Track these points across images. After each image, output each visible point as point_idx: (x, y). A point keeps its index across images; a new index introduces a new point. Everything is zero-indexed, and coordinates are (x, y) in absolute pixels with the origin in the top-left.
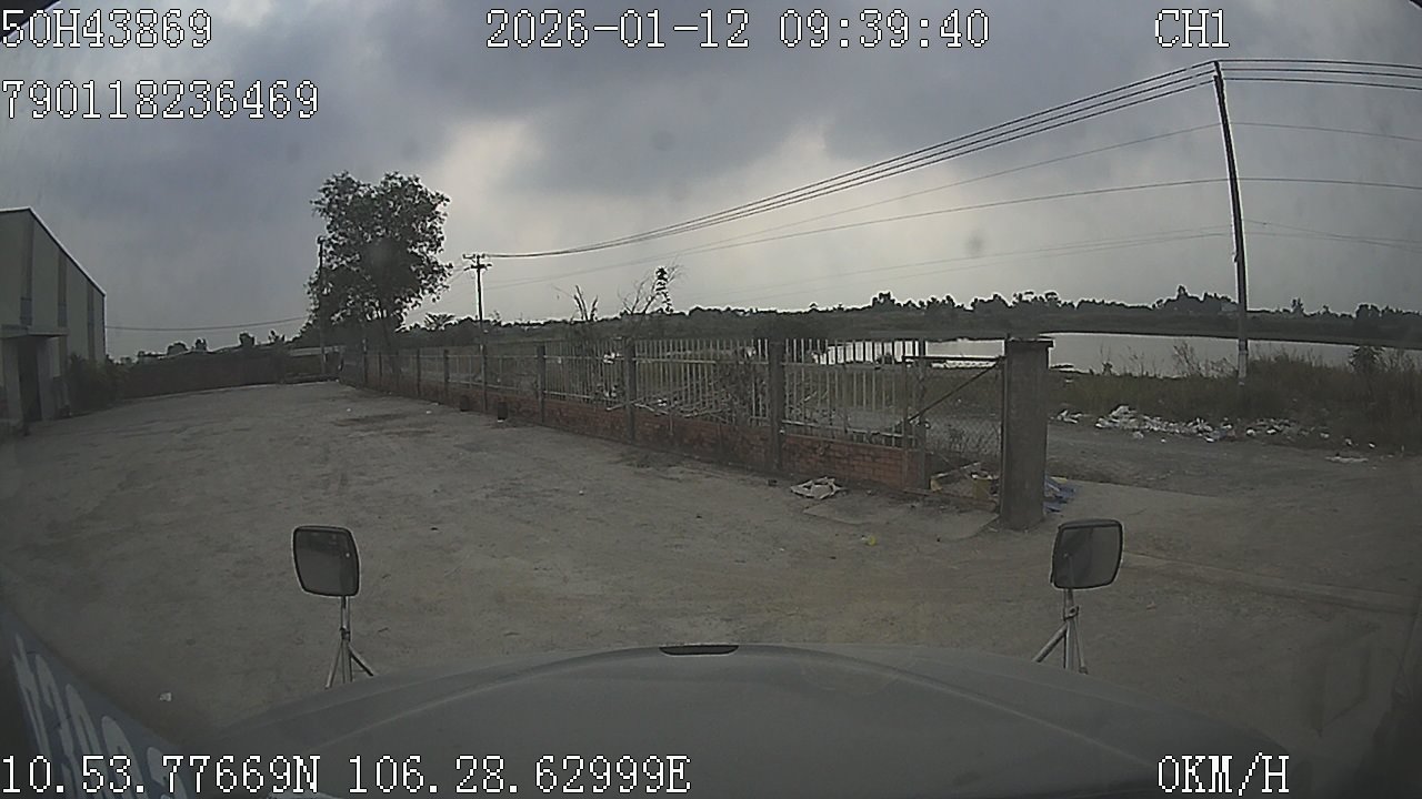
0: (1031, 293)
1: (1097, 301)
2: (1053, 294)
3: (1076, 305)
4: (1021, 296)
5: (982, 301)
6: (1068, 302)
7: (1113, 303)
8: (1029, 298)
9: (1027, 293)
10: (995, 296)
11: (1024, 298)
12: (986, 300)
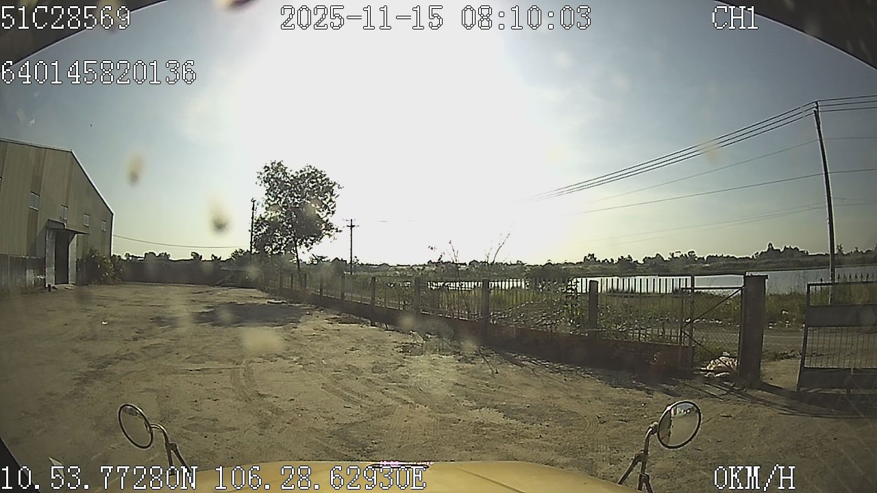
0: (680, 252)
1: (718, 256)
2: (693, 252)
3: (705, 258)
4: (673, 254)
5: (649, 258)
6: (702, 257)
7: (728, 256)
8: (678, 255)
9: (677, 252)
10: (658, 254)
11: (675, 256)
12: (651, 257)
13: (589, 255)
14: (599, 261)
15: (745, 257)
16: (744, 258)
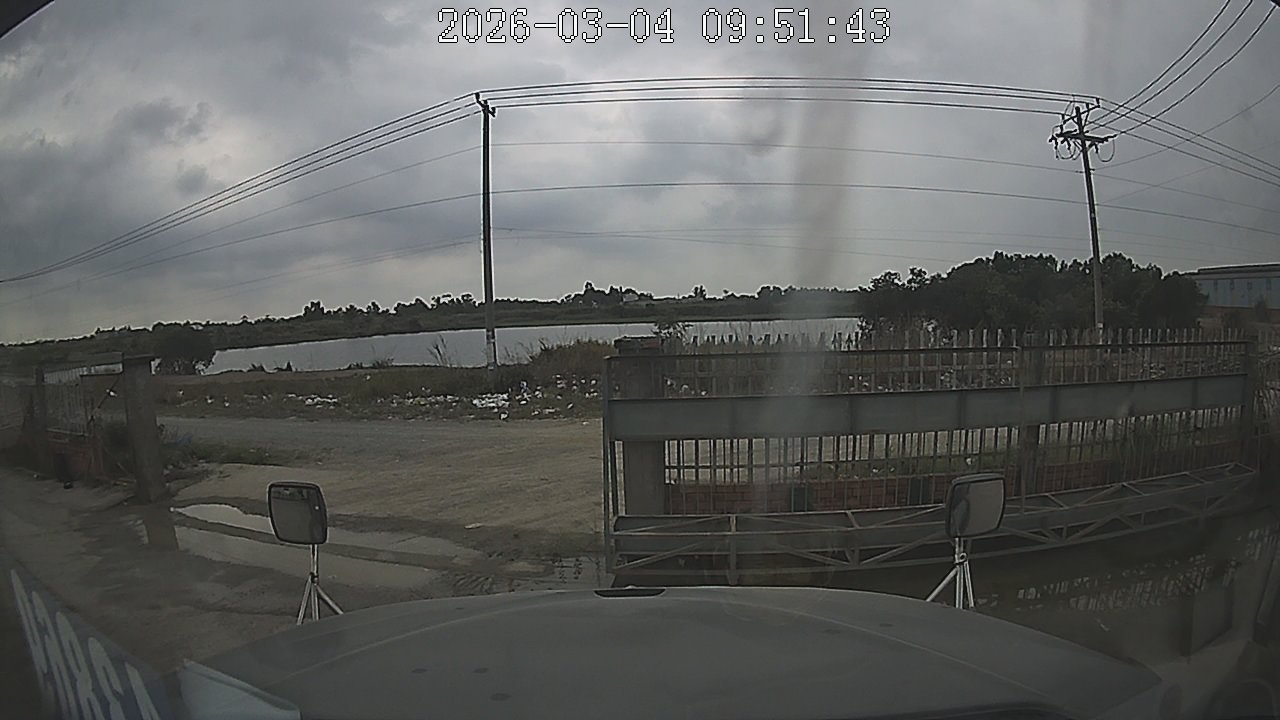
0: (448, 296)
1: (512, 300)
2: (469, 295)
4: (439, 298)
5: (405, 305)
8: (447, 300)
9: (444, 296)
10: (417, 300)
11: (442, 301)
12: (408, 304)
13: (312, 303)
14: (329, 312)
15: (550, 301)
16: (547, 303)
